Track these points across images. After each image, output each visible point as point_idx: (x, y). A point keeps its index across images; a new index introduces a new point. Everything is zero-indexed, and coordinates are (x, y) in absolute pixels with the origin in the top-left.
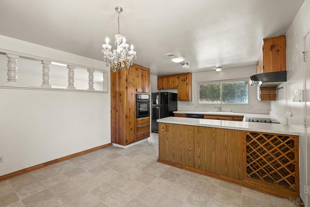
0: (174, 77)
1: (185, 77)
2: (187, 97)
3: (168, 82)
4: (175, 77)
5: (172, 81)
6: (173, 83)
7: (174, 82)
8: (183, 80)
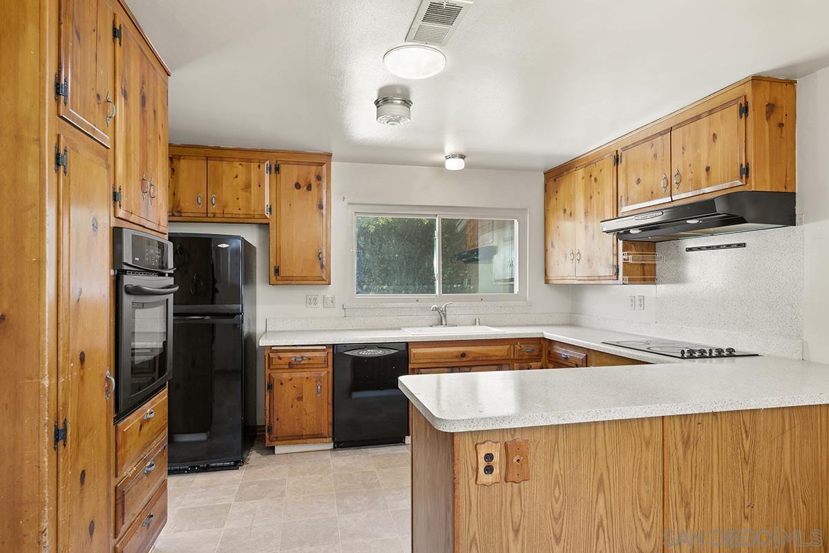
0: (249, 161)
1: (308, 173)
2: (322, 267)
3: (212, 182)
4: (254, 165)
5: (241, 180)
6: (242, 194)
7: (248, 187)
8: (298, 186)
